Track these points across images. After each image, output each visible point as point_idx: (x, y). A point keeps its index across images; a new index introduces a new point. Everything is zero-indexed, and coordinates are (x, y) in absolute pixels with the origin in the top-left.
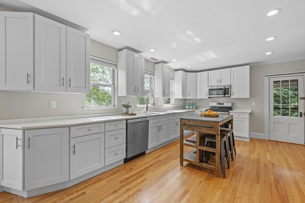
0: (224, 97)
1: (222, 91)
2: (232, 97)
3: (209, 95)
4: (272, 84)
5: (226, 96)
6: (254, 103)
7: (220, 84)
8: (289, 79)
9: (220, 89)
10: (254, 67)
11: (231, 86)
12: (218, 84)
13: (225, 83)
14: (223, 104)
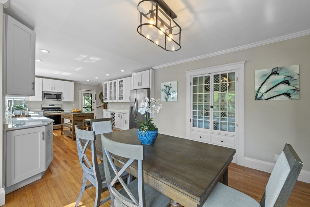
0: (58, 100)
1: (56, 96)
2: (63, 101)
3: (44, 98)
4: (83, 94)
5: (59, 99)
6: (74, 105)
7: (54, 91)
8: (89, 93)
9: (55, 95)
10: (76, 84)
11: (62, 93)
12: (52, 91)
13: (57, 90)
14: (54, 105)
